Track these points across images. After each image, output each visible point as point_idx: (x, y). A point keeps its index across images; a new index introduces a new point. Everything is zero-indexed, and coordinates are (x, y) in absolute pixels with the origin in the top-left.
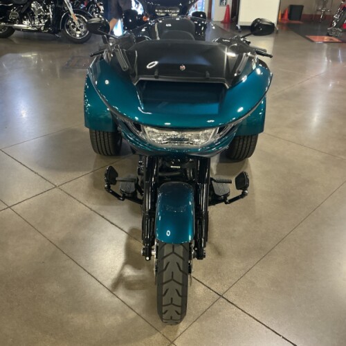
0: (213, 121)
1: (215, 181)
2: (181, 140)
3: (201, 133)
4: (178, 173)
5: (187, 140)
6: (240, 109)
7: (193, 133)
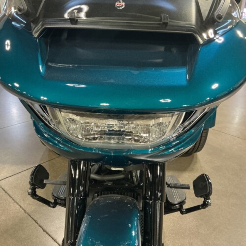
0: (169, 101)
1: (169, 186)
2: (120, 134)
3: (152, 122)
4: (122, 176)
5: (130, 134)
6: (215, 86)
7: (139, 122)
